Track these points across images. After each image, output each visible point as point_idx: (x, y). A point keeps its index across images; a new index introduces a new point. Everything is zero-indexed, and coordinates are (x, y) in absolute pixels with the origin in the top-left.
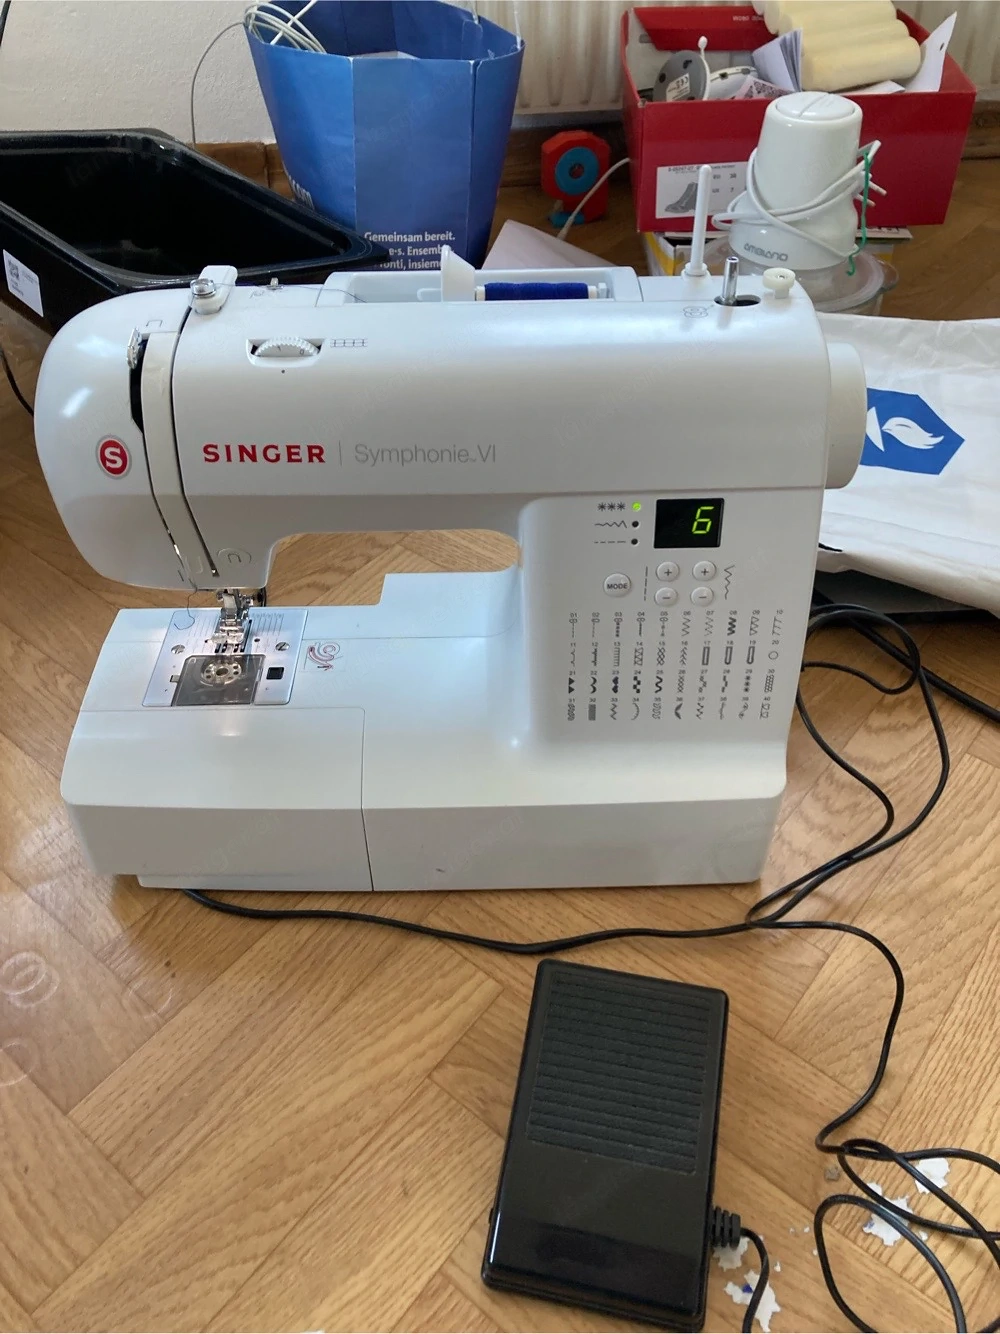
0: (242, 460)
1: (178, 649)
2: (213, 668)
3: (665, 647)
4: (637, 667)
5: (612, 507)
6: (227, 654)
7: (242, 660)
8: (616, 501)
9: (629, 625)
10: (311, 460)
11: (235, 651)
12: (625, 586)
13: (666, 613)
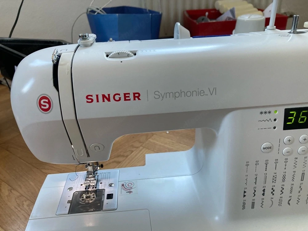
0: (104, 101)
1: (71, 189)
2: (84, 196)
3: (286, 174)
4: (274, 184)
5: (266, 113)
6: (90, 190)
7: (96, 192)
8: (267, 110)
9: (271, 165)
10: (135, 99)
11: (93, 188)
12: (270, 148)
13: (287, 159)
